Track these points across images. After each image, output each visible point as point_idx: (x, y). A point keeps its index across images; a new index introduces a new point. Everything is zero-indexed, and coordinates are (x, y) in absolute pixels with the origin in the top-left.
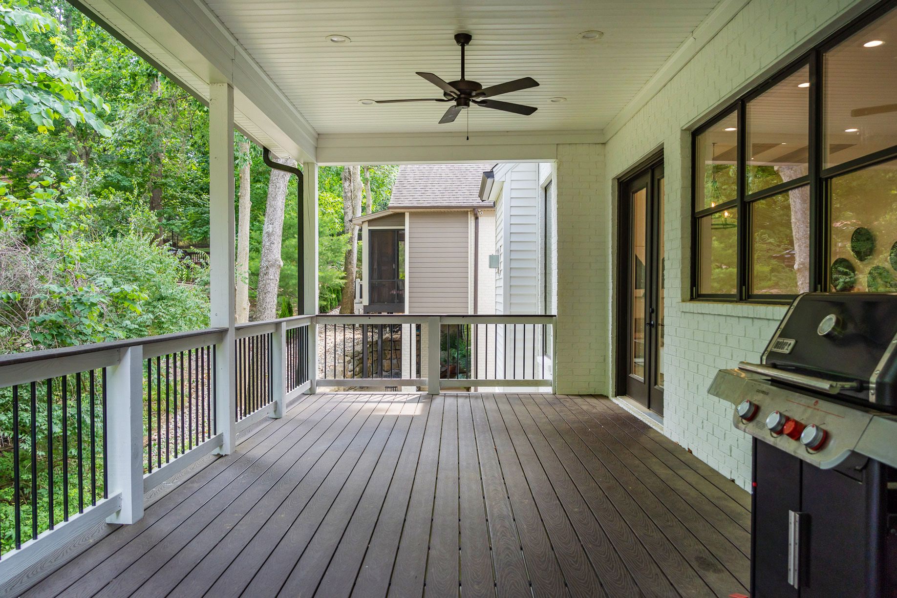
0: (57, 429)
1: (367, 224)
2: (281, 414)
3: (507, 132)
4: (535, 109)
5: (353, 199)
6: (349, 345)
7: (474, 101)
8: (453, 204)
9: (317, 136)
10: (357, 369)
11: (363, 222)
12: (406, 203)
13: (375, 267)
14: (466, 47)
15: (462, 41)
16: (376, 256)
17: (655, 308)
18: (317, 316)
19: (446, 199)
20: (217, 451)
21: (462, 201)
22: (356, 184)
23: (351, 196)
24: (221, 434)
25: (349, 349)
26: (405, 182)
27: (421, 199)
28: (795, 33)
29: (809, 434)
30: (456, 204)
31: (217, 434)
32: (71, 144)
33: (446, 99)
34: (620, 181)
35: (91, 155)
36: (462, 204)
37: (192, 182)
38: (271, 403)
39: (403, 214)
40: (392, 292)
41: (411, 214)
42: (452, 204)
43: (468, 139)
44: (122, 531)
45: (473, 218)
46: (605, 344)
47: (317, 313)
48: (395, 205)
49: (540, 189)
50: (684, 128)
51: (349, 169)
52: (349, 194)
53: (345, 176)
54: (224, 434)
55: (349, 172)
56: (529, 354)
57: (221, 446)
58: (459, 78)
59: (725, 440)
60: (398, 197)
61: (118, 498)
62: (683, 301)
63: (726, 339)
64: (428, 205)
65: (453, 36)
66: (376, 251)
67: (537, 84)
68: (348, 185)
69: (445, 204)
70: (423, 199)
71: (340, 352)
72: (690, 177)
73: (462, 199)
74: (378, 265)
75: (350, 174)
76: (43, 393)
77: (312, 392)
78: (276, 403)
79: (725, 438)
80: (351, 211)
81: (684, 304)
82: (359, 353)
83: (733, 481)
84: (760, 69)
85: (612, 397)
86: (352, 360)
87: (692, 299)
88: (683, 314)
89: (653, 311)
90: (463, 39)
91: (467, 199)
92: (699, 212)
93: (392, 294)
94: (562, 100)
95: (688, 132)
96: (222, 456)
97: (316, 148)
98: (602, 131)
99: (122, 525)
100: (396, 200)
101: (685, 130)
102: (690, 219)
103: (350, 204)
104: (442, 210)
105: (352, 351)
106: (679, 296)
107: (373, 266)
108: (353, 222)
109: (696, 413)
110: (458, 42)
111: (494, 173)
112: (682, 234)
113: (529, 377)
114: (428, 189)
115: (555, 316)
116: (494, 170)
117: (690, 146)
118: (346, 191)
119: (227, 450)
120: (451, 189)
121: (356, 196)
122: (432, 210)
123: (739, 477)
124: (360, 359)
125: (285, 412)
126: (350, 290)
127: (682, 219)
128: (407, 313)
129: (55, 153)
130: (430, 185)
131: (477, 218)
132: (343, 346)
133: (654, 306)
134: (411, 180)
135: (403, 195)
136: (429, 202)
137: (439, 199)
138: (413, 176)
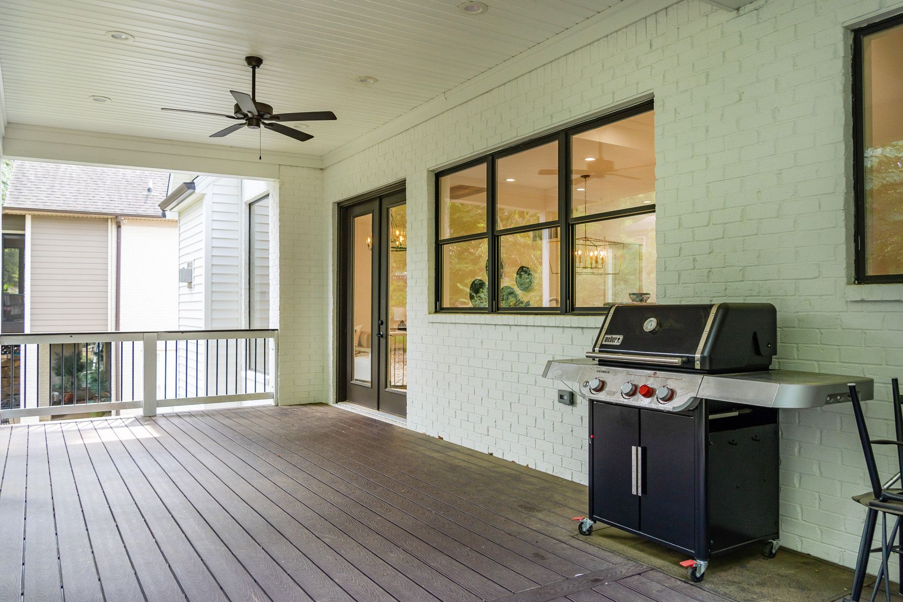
8: (91, 210)
12: (28, 205)
15: (254, 64)
17: (384, 321)
19: (81, 203)
21: (102, 207)
26: (24, 179)
27: (48, 201)
28: (552, 117)
29: (661, 393)
30: (94, 209)
34: (341, 205)
36: (102, 210)
39: (23, 217)
41: (34, 217)
42: (89, 209)
43: (260, 158)
45: (114, 227)
46: (324, 356)
48: (13, 205)
49: (244, 205)
50: (431, 169)
56: (232, 369)
59: (481, 424)
60: (16, 197)
62: (429, 314)
63: (482, 343)
65: (244, 57)
67: (335, 118)
69: (80, 208)
70: (51, 201)
72: (434, 210)
73: (101, 204)
79: (481, 422)
81: (430, 315)
83: (491, 454)
84: (517, 136)
85: (334, 403)
87: (436, 312)
88: (430, 324)
89: (382, 323)
90: (254, 62)
91: (108, 204)
92: (441, 240)
95: (432, 173)
98: (321, 158)
101: (431, 171)
102: (434, 245)
106: (427, 309)
109: (448, 405)
110: (249, 64)
111: (196, 185)
112: (429, 257)
113: (232, 392)
114: (57, 190)
115: (277, 330)
116: (195, 181)
117: (434, 184)
120: (86, 192)
122: (71, 215)
123: (497, 450)
127: (428, 245)
128: (28, 331)
130: (58, 185)
131: (119, 227)
133: (383, 318)
134: (33, 178)
135: (23, 194)
136: (59, 205)
137: (72, 202)
138: (34, 173)
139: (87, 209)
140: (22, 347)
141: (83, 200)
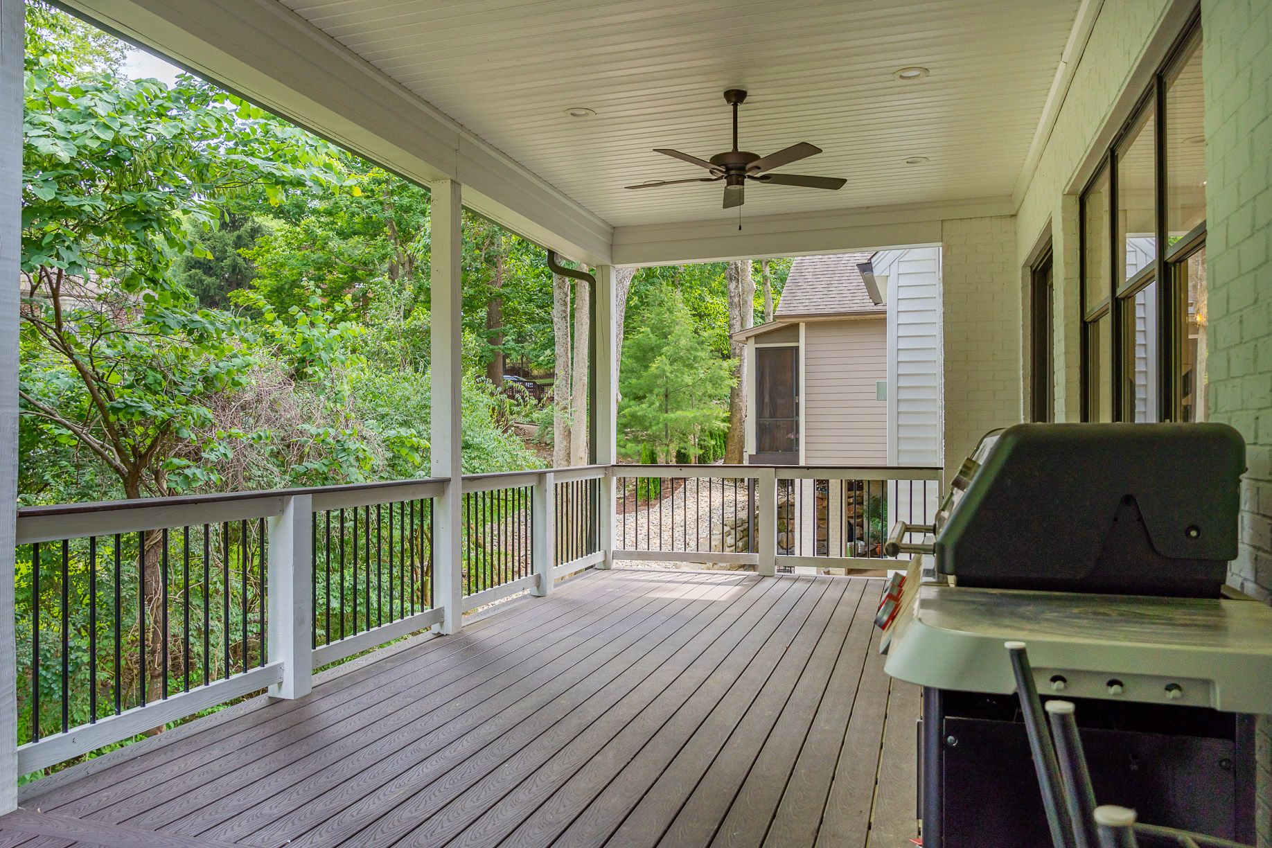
0: (335, 604)
1: (753, 340)
2: (545, 591)
3: (868, 208)
4: (844, 181)
5: (742, 305)
6: (730, 511)
7: (750, 177)
9: (612, 231)
10: (740, 544)
11: (747, 338)
12: (801, 310)
13: (767, 400)
14: (740, 107)
15: (734, 99)
16: (768, 385)
18: (613, 466)
19: (859, 301)
20: (436, 628)
22: (745, 285)
23: (739, 301)
24: (440, 609)
25: (730, 516)
26: (800, 280)
27: (822, 303)
30: (871, 308)
31: (435, 608)
32: (389, 249)
33: (714, 177)
34: (1033, 269)
35: (416, 264)
37: (540, 291)
38: (529, 575)
39: (796, 326)
40: (789, 436)
41: (808, 325)
42: (866, 308)
43: (740, 229)
44: (282, 704)
47: (613, 462)
48: (784, 313)
50: (1066, 192)
51: (735, 264)
52: (736, 300)
53: (730, 274)
54: (445, 609)
55: (736, 268)
57: (442, 623)
58: (730, 149)
60: (790, 302)
61: (279, 667)
64: (832, 311)
65: (722, 94)
66: (768, 379)
67: (818, 151)
68: (734, 286)
69: (856, 308)
70: (825, 303)
71: (716, 519)
72: (1078, 262)
74: (771, 398)
75: (737, 271)
76: (322, 560)
77: (606, 567)
78: (539, 577)
80: (739, 323)
82: (743, 522)
86: (733, 532)
90: (736, 97)
92: (1087, 314)
93: (790, 439)
94: (923, 160)
95: (1074, 197)
96: (443, 635)
97: (612, 246)
98: (1009, 198)
99: (283, 700)
100: (787, 306)
101: (1067, 194)
102: (1078, 324)
103: (737, 313)
104: (852, 318)
105: (734, 519)
107: (764, 399)
108: (734, 338)
110: (729, 101)
111: (873, 266)
112: (1067, 347)
114: (833, 289)
115: (942, 469)
116: (873, 261)
117: (1078, 217)
118: (732, 295)
119: (449, 628)
121: (746, 302)
122: (837, 318)
124: (745, 530)
125: (550, 590)
126: (737, 433)
127: (1066, 325)
128: (802, 463)
129: (373, 262)
130: (836, 282)
132: (721, 511)
134: (809, 277)
135: (796, 298)
136: (833, 306)
137: (848, 302)
138: (812, 270)
139: (863, 308)
140: (797, 482)
141: (860, 298)
